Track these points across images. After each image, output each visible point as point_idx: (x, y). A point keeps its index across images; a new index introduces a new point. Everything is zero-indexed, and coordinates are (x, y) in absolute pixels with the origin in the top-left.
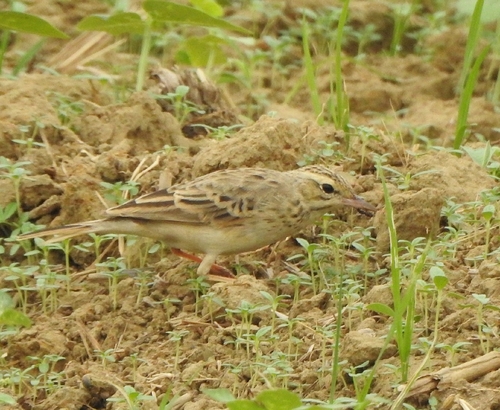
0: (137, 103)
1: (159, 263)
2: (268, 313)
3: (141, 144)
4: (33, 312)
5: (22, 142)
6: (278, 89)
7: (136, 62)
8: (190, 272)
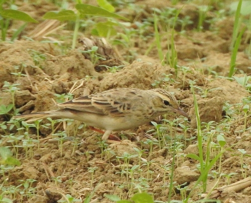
0: (73, 55)
1: (83, 134)
2: (137, 158)
3: (74, 75)
4: (21, 158)
5: (15, 74)
6: (142, 48)
7: (72, 34)
8: (99, 138)
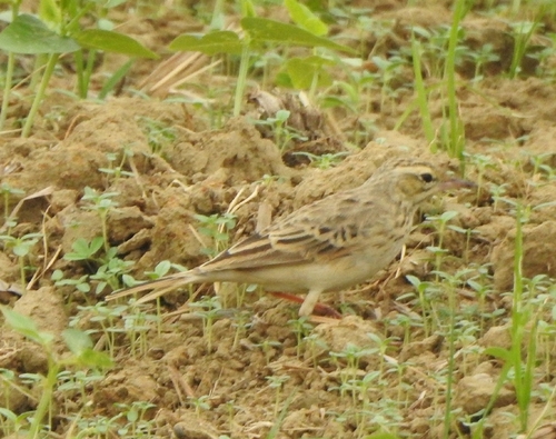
0: (234, 129)
1: (258, 303)
2: (376, 357)
3: (238, 173)
4: (120, 356)
5: (109, 171)
6: (388, 114)
7: (233, 84)
8: (293, 312)
